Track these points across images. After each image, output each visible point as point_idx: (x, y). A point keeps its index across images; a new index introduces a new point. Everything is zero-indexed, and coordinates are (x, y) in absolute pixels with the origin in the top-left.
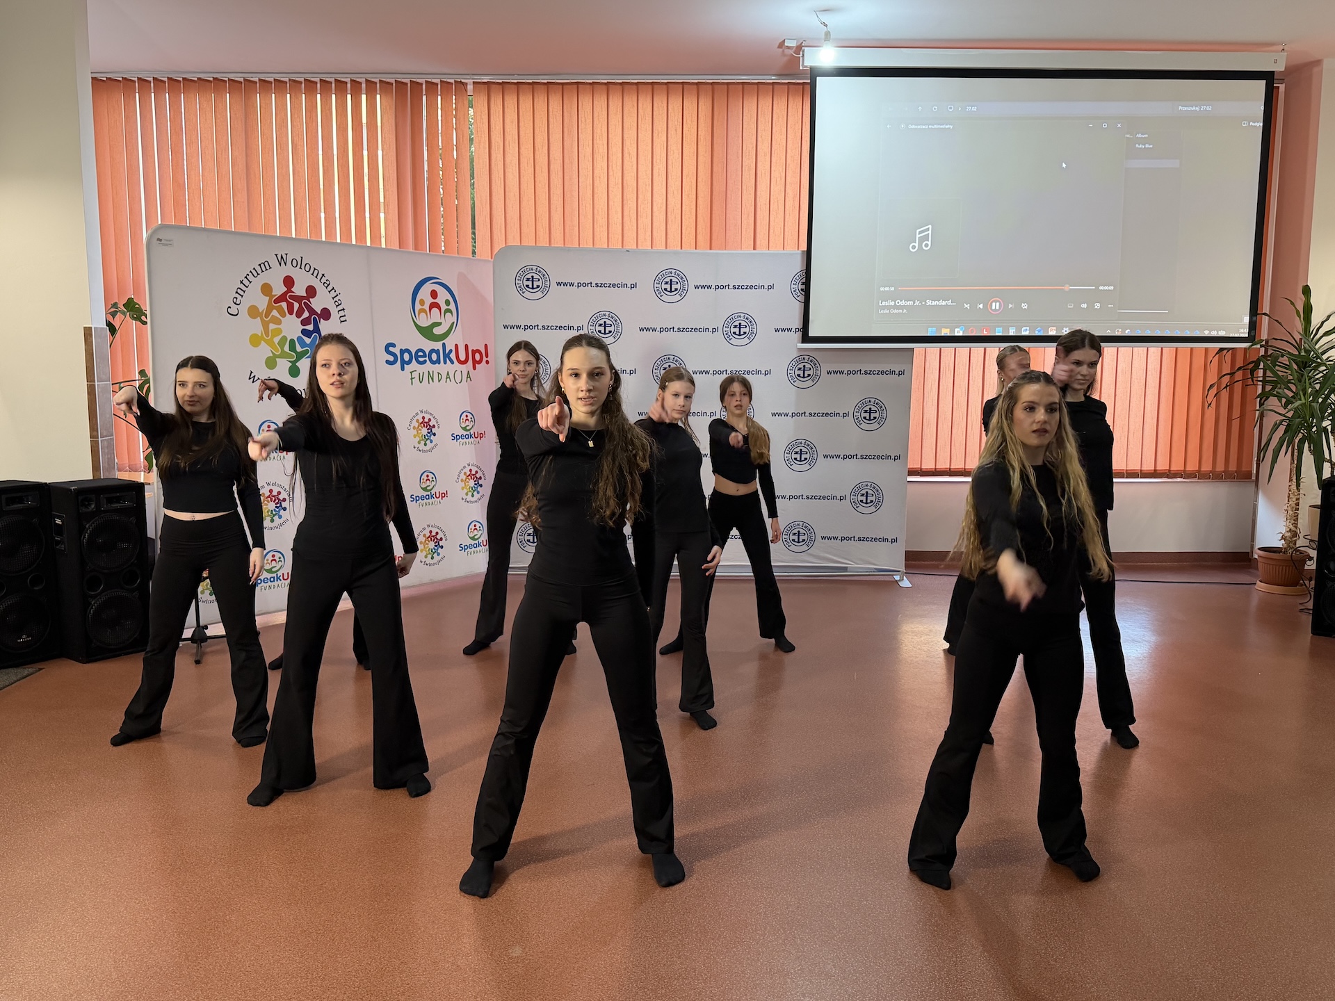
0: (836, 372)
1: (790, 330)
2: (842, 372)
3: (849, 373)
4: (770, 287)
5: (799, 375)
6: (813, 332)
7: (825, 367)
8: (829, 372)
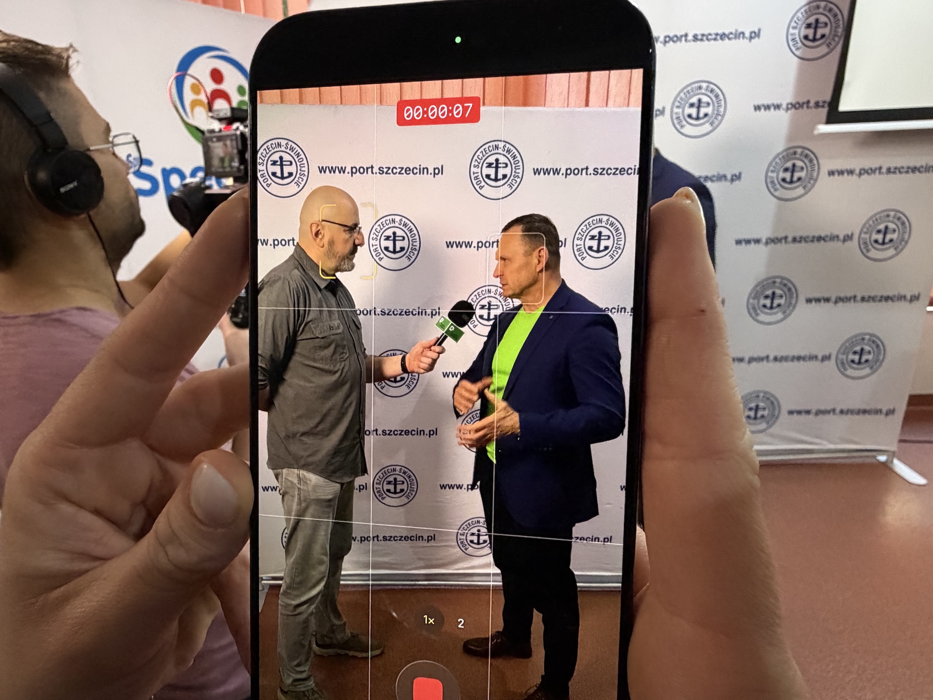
0: (841, 173)
1: (778, 107)
2: (851, 172)
3: (863, 172)
4: (755, 35)
5: (784, 180)
6: (846, 105)
7: (827, 165)
8: (831, 173)
